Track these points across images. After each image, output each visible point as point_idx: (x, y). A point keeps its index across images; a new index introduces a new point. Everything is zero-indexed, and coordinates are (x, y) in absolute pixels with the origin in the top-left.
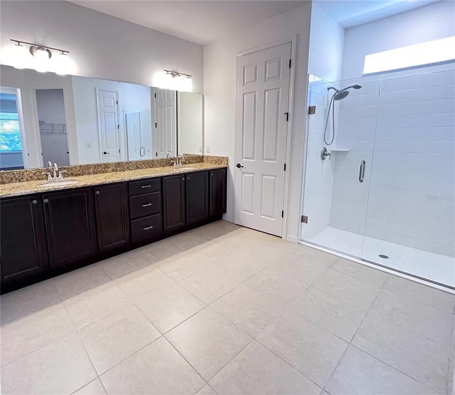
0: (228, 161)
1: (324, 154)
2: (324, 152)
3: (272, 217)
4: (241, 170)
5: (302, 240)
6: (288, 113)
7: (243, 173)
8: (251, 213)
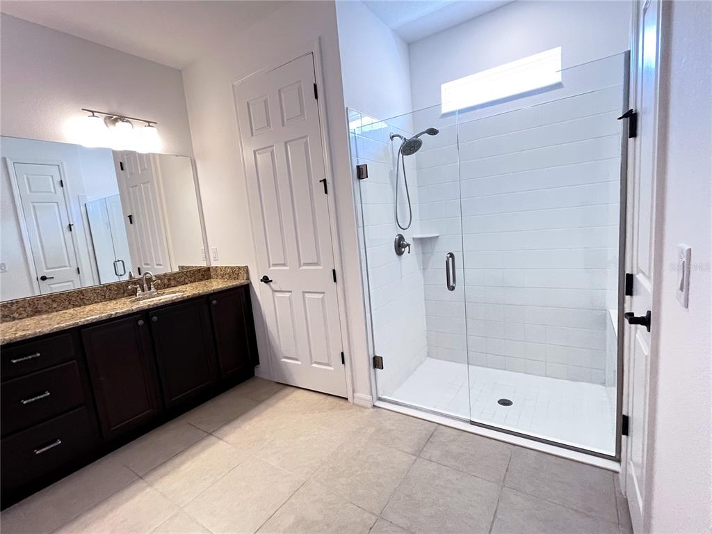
0: (247, 272)
1: (400, 246)
2: (399, 242)
3: (328, 365)
4: (270, 286)
5: (380, 399)
6: (325, 181)
7: (274, 291)
8: (296, 359)
